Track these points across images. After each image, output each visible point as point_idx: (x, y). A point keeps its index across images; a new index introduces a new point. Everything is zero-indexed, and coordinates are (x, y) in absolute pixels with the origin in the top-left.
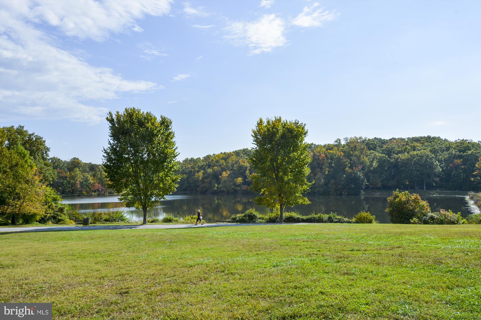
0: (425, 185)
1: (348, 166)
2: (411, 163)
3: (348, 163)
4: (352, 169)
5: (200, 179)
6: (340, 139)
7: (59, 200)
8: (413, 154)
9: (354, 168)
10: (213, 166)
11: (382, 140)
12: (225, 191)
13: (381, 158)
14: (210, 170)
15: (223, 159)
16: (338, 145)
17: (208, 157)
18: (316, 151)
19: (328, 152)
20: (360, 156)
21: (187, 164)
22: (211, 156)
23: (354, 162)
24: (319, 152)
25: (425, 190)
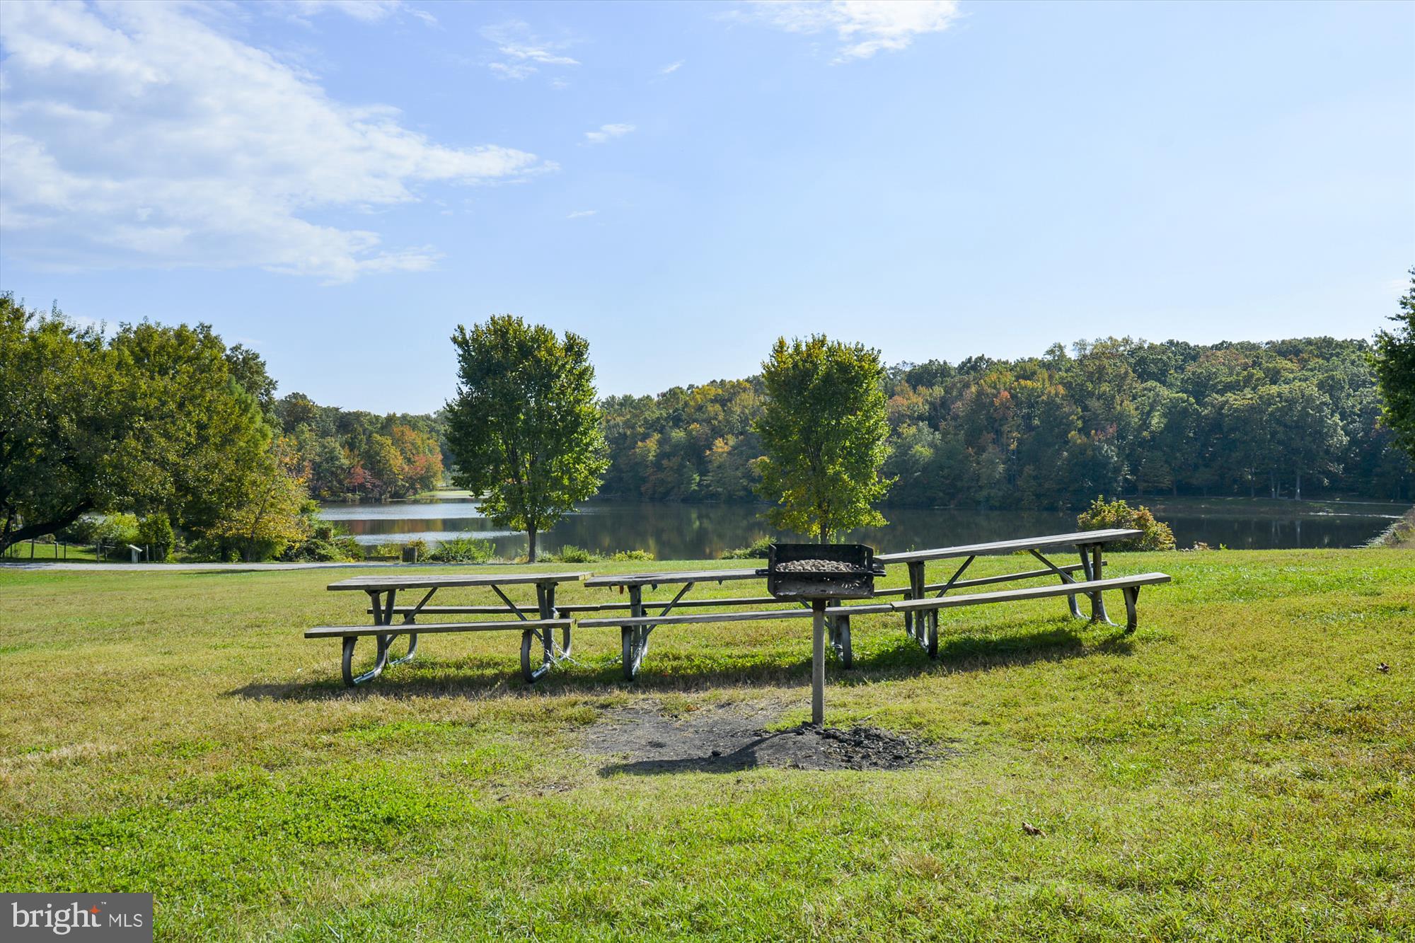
0: (1298, 483)
1: (1076, 427)
2: (1261, 419)
3: (1076, 418)
4: (1088, 435)
5: (651, 458)
6: (1063, 345)
7: (314, 510)
8: (1268, 394)
9: (1093, 432)
10: (688, 423)
11: (1190, 348)
12: (720, 494)
13: (1174, 404)
14: (678, 435)
15: (715, 400)
16: (1055, 362)
17: (673, 394)
18: (985, 381)
19: (1019, 384)
20: (1113, 397)
21: (612, 412)
22: (682, 392)
23: (1094, 413)
24: (995, 385)
25: (1297, 498)
